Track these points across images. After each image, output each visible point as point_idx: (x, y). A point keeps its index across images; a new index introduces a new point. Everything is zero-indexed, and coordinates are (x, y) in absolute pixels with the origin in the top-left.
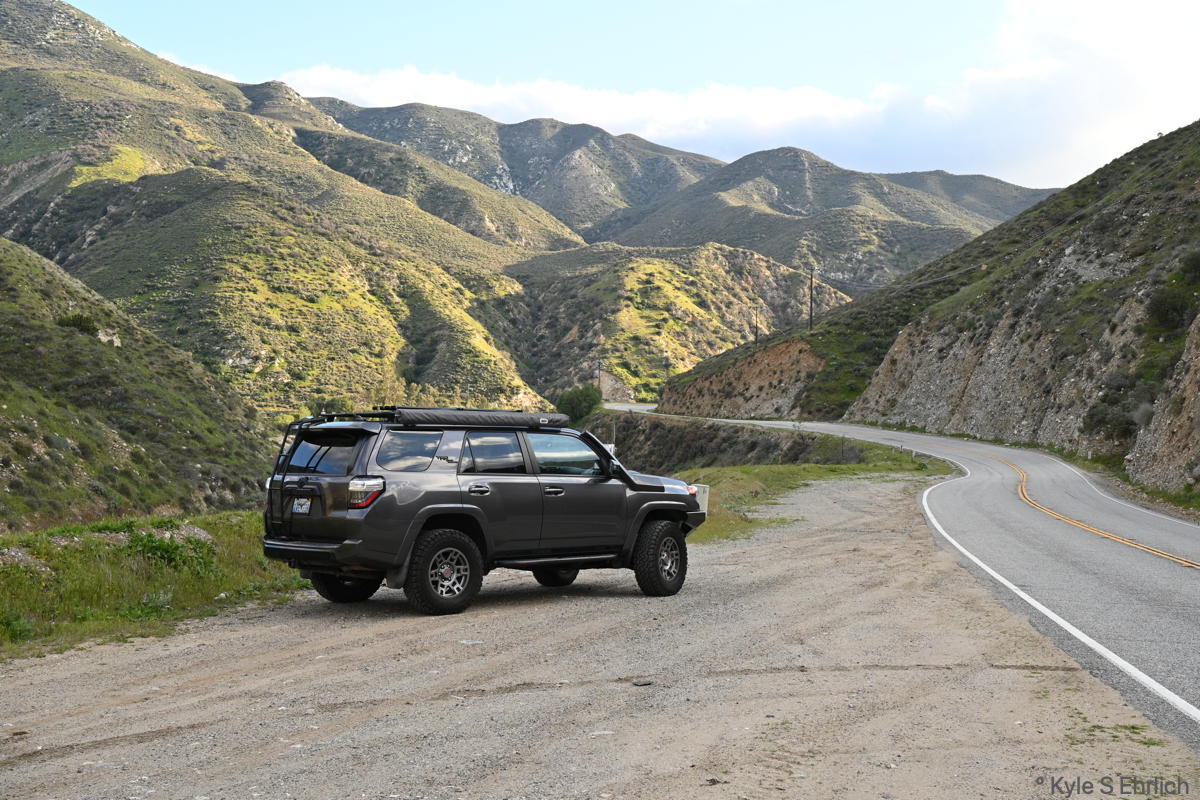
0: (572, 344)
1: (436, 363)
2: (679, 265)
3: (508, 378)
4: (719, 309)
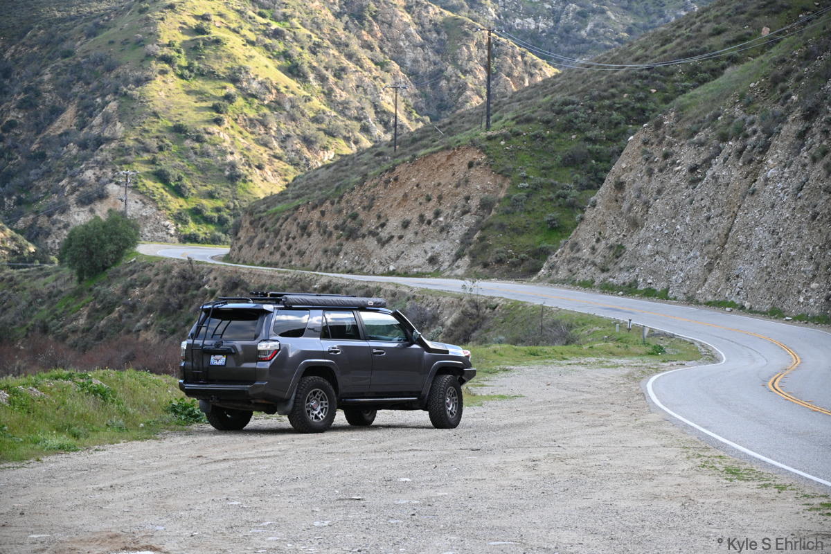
0: (64, 137)
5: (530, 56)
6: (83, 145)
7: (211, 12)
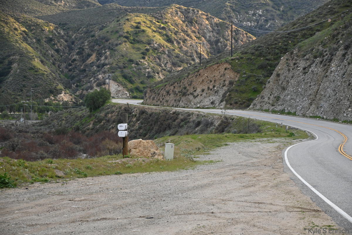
0: (92, 64)
1: (11, 75)
2: (155, 17)
3: (55, 85)
4: (179, 43)
5: (249, 34)
6: (98, 67)
7: (141, 21)
